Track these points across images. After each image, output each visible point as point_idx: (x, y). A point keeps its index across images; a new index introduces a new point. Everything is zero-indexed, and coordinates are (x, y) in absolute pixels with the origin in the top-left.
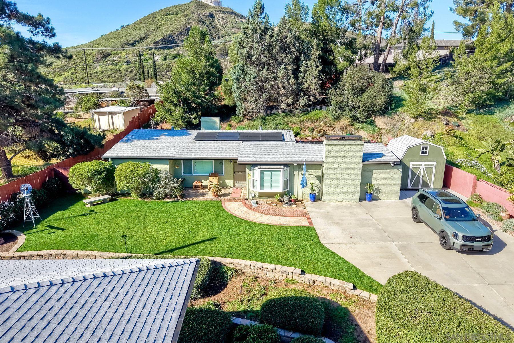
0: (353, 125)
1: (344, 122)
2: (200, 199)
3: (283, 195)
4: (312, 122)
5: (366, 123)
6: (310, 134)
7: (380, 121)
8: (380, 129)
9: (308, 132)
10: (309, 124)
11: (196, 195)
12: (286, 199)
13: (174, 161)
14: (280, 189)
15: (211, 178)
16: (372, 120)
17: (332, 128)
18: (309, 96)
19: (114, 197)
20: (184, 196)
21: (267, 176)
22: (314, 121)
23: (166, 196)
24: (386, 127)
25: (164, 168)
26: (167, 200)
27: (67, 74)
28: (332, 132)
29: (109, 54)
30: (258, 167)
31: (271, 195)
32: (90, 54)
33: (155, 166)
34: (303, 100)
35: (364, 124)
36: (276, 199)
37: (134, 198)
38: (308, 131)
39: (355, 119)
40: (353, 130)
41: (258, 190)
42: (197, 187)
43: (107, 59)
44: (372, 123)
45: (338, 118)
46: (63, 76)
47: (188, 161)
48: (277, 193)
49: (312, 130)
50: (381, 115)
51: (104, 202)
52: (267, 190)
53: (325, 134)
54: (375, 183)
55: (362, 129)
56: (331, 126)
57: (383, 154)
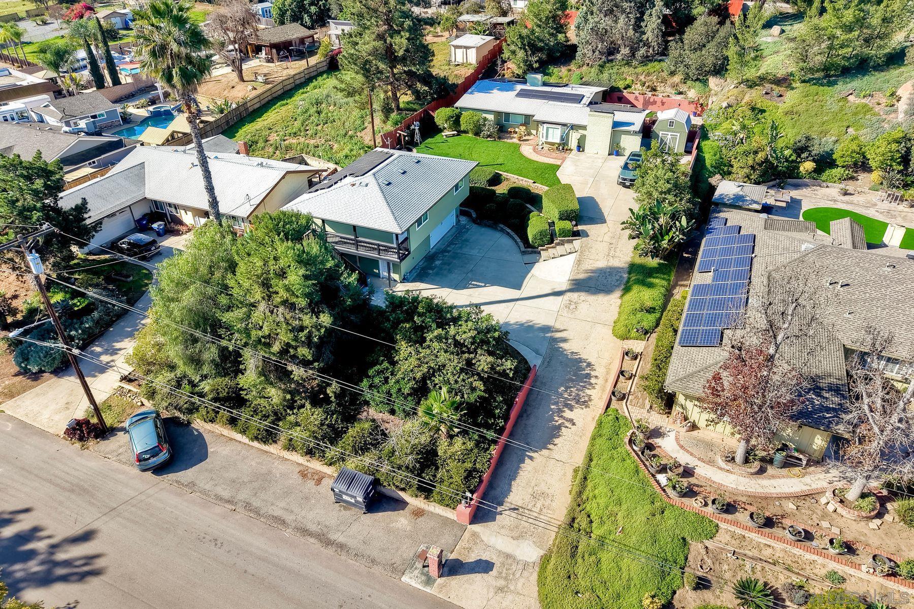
0: (685, 83)
1: (677, 79)
2: (509, 141)
3: (559, 145)
4: (646, 76)
5: (700, 81)
6: (640, 88)
7: (713, 81)
9: (639, 86)
10: (642, 78)
11: (507, 138)
12: (561, 148)
13: (498, 114)
14: (558, 141)
15: (521, 127)
16: (707, 79)
17: (664, 84)
18: (649, 47)
19: (460, 133)
20: (500, 138)
21: (551, 131)
22: (648, 74)
23: (489, 136)
25: (491, 117)
26: (489, 139)
28: (663, 88)
30: (546, 124)
31: (552, 144)
33: (484, 115)
35: (697, 83)
36: (555, 147)
37: (470, 135)
39: (687, 78)
40: (683, 88)
41: (544, 140)
42: (511, 132)
44: (705, 82)
45: (673, 73)
47: (507, 115)
48: (556, 143)
49: (643, 84)
50: (714, 75)
51: (454, 135)
52: (550, 140)
53: (655, 90)
54: (622, 144)
55: (694, 87)
56: (664, 81)
57: (633, 124)
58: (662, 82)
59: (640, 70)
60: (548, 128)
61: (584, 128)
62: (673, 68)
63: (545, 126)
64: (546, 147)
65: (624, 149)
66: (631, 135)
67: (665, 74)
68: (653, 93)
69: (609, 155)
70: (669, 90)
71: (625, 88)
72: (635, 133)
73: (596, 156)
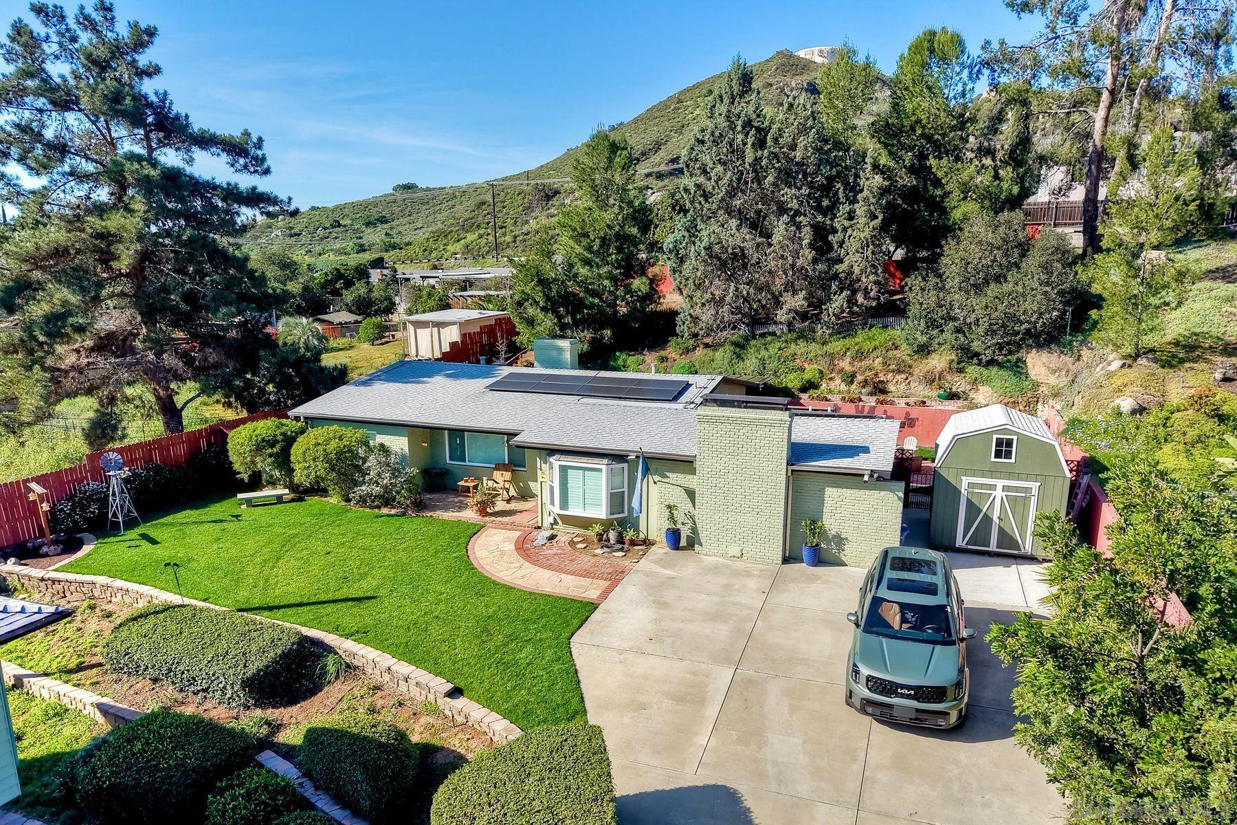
0: (961, 371)
1: (938, 362)
3: (607, 525)
4: (853, 359)
5: (1001, 365)
6: (843, 387)
7: (1039, 363)
8: (1036, 385)
9: (838, 384)
10: (845, 364)
11: (443, 508)
12: (612, 535)
14: (600, 512)
15: (497, 475)
16: (1019, 360)
17: (904, 376)
18: (854, 292)
19: (298, 492)
21: (574, 478)
22: (860, 355)
24: (1052, 380)
26: (385, 511)
27: (471, 237)
28: (903, 386)
29: (557, 192)
30: (557, 457)
31: (585, 523)
32: (519, 194)
34: (838, 302)
35: (994, 370)
36: (592, 533)
37: (333, 499)
38: (838, 381)
39: (968, 355)
40: (959, 383)
41: (557, 509)
42: (462, 489)
43: (551, 202)
44: (1018, 368)
45: (924, 350)
46: (463, 242)
47: (458, 434)
48: (596, 521)
49: (850, 379)
50: (1040, 346)
51: (278, 501)
52: (575, 511)
53: (884, 392)
54: (831, 522)
55: (988, 381)
56: (903, 369)
57: (866, 450)
58: (899, 372)
59: (836, 345)
60: (564, 470)
61: (685, 464)
62: (923, 339)
63: (556, 462)
64: (565, 533)
65: (840, 540)
66: (865, 486)
67: (904, 352)
68: (881, 398)
69: (786, 560)
70: (920, 390)
71: (804, 389)
72: (879, 479)
73: (738, 564)
